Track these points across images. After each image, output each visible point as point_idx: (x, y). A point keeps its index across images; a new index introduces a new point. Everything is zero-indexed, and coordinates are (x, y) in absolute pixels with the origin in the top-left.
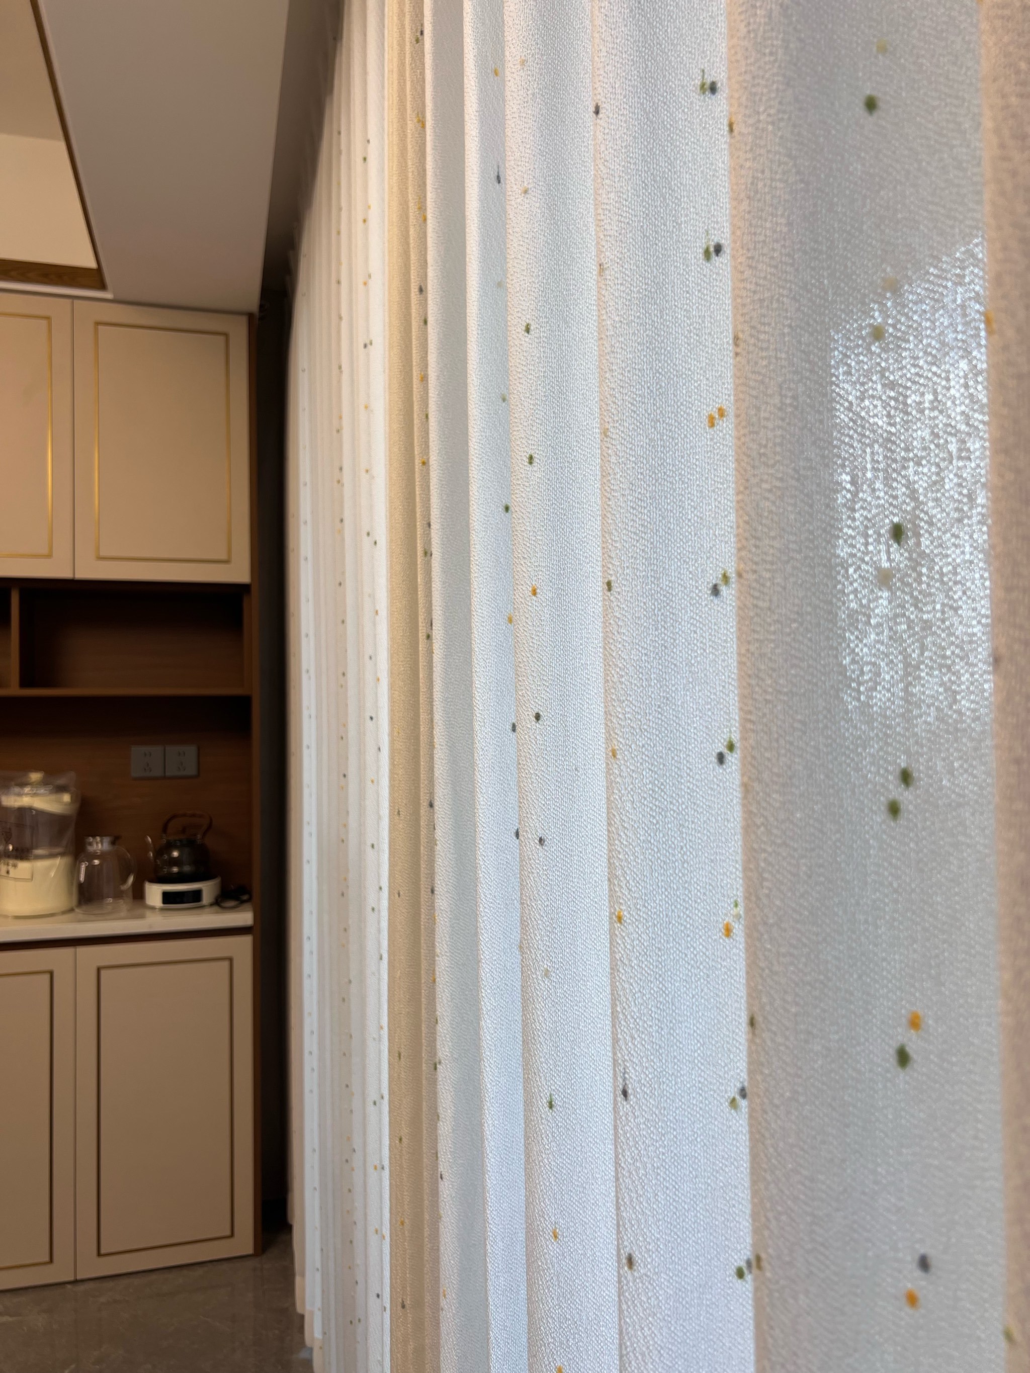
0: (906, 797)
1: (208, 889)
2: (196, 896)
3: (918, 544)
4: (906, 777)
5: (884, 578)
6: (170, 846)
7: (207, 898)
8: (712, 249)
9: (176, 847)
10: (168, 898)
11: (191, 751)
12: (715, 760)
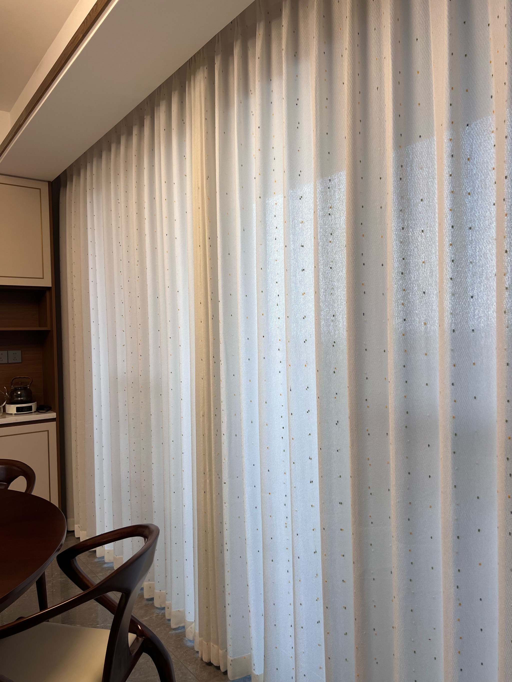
0: (334, 344)
1: (34, 405)
2: (30, 408)
3: (336, 317)
4: (334, 342)
5: (332, 321)
6: (16, 390)
7: (34, 409)
8: (303, 270)
9: (20, 390)
10: (18, 409)
11: (19, 353)
12: (304, 342)
